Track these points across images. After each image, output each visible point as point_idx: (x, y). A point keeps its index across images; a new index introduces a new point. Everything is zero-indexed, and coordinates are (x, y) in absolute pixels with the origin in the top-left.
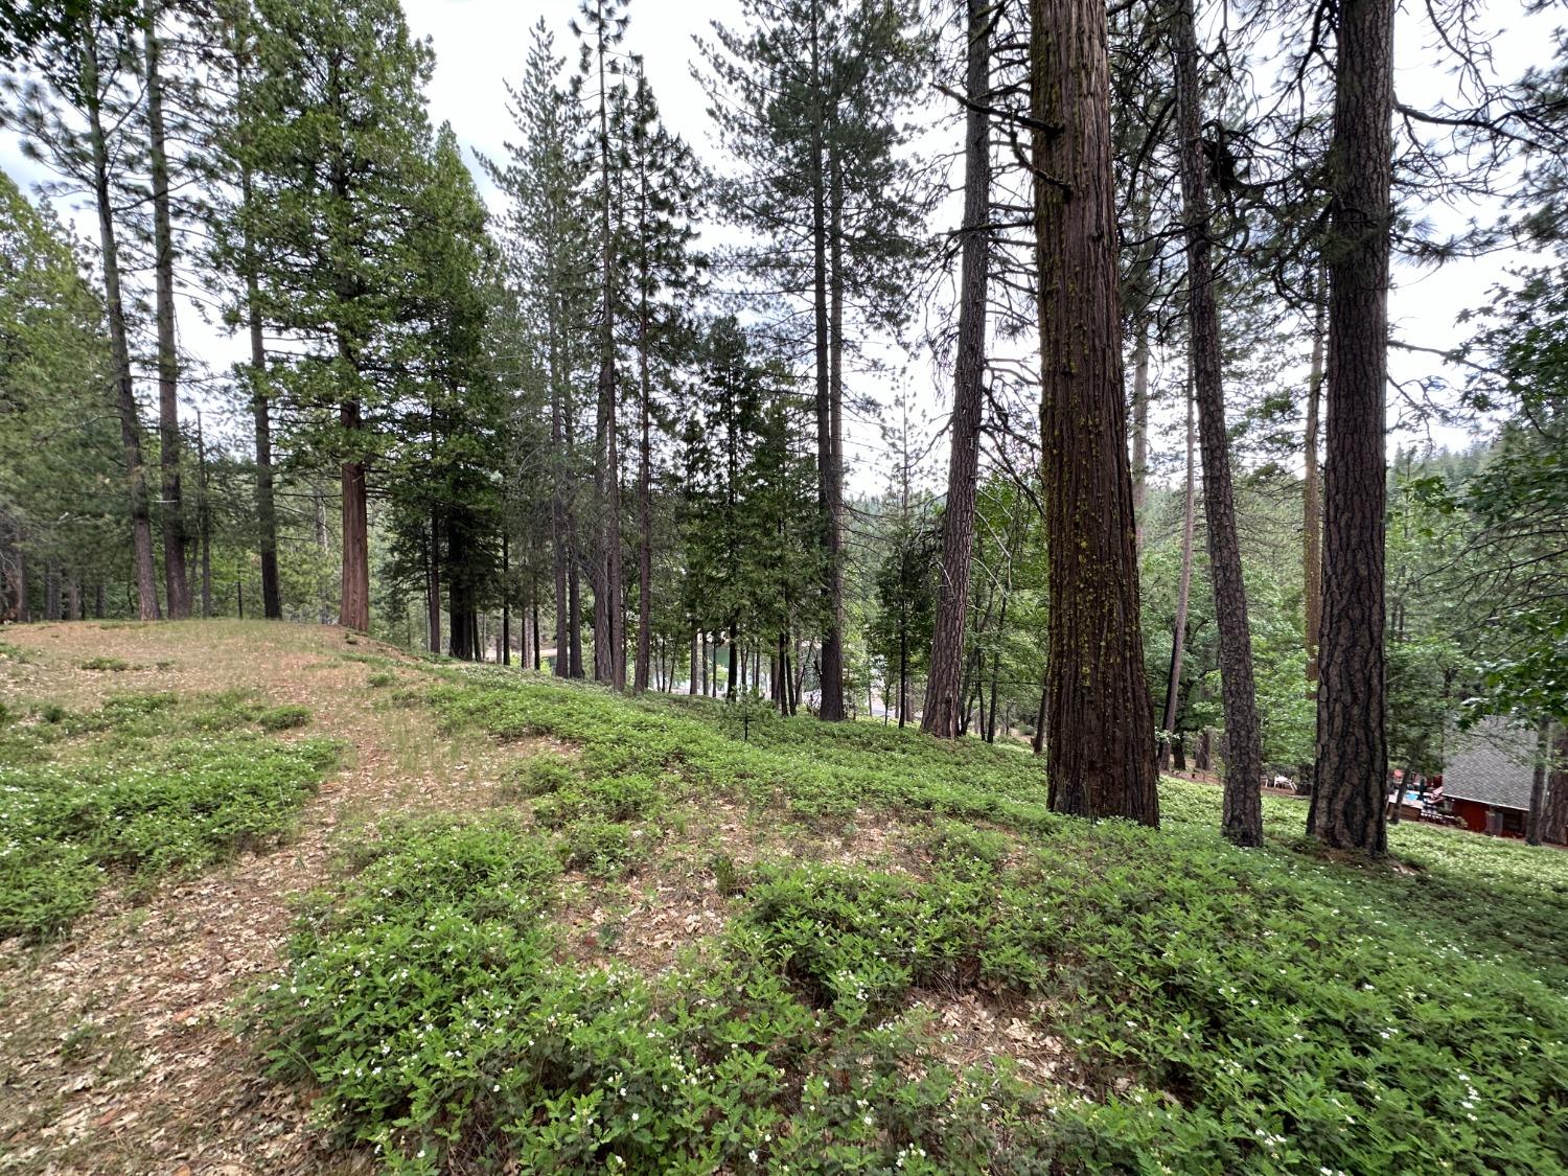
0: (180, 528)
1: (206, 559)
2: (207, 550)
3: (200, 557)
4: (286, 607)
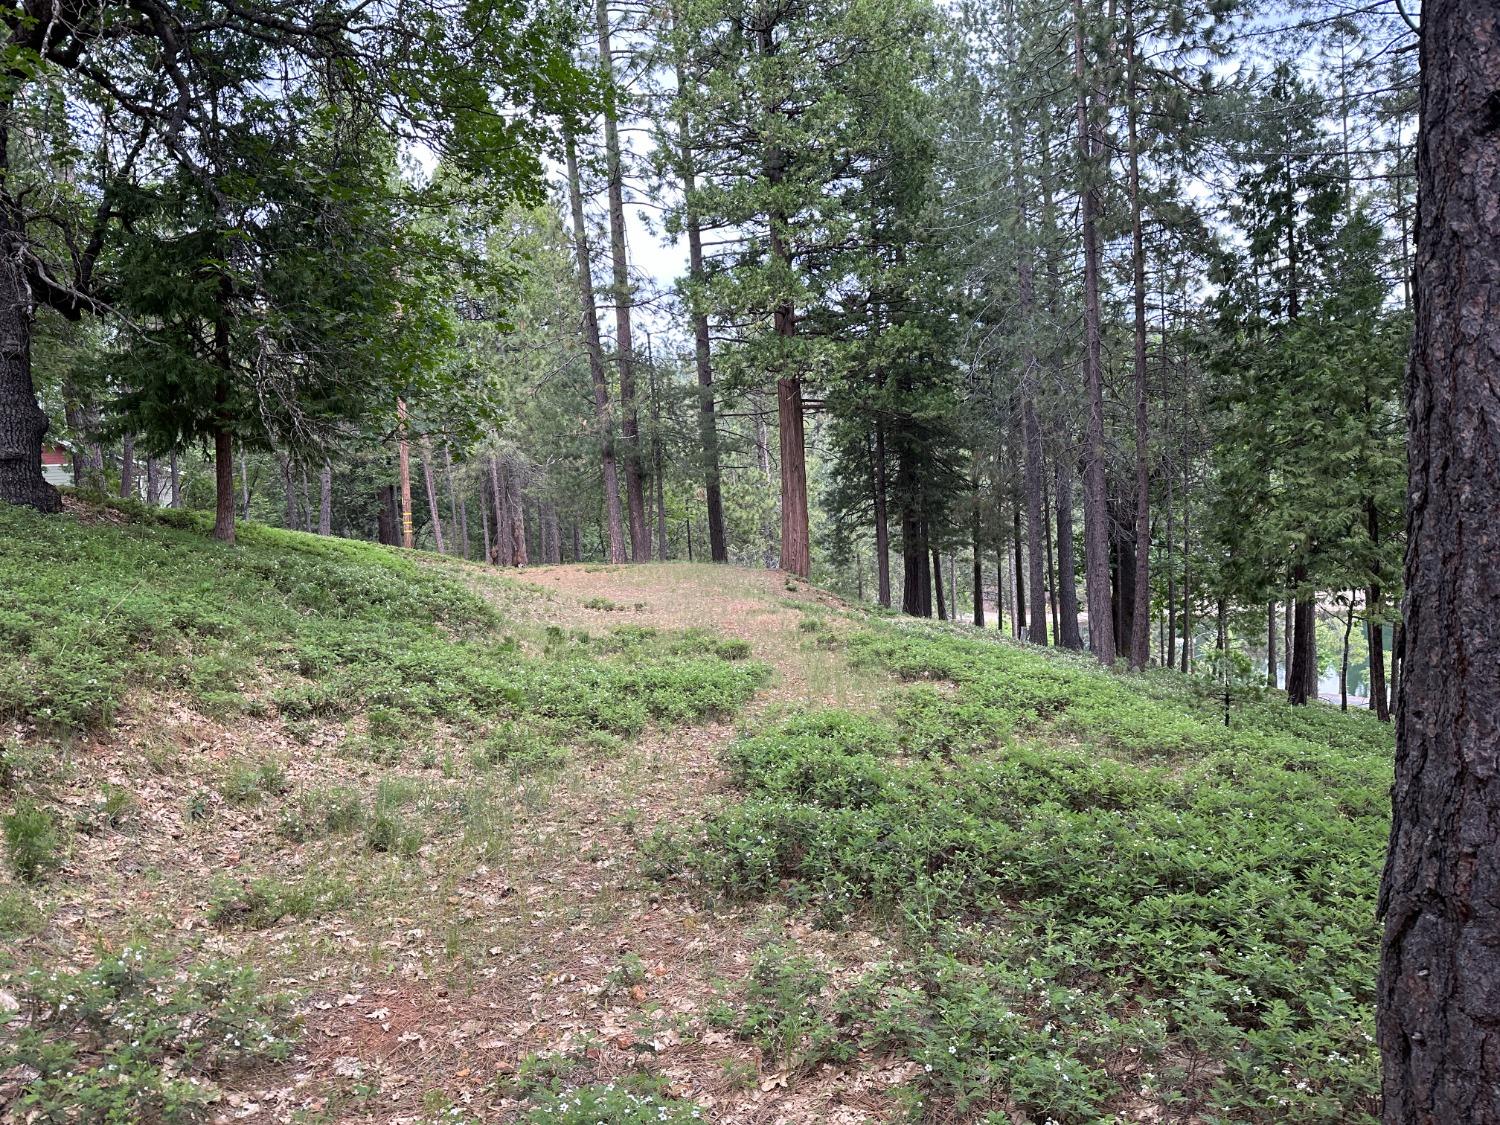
0: (638, 463)
1: (661, 496)
2: (660, 488)
3: (655, 495)
4: (731, 548)
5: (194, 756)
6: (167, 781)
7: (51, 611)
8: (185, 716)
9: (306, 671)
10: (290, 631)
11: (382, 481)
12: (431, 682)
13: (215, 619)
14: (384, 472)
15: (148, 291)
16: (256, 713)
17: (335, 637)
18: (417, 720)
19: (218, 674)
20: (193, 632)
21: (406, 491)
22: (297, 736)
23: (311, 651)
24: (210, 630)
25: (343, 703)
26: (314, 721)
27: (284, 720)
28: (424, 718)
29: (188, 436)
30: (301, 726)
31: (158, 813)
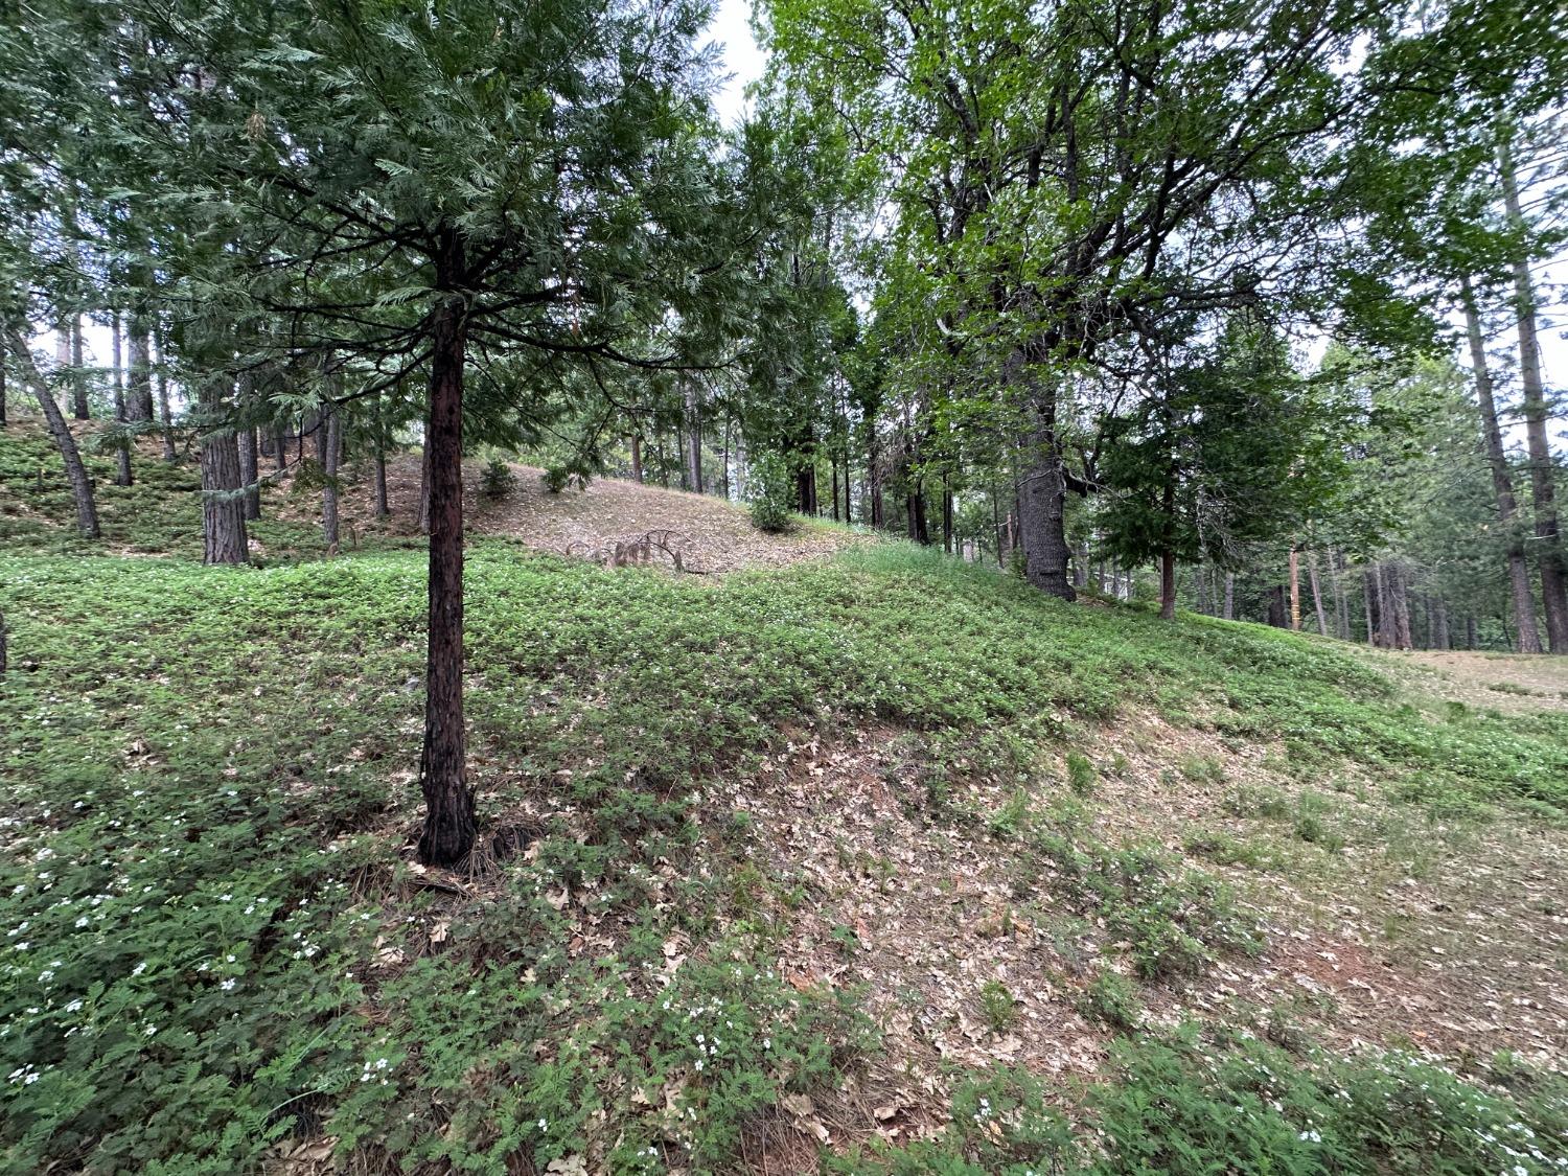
0: (1558, 562)
5: (1161, 746)
6: (1147, 757)
7: (1080, 652)
8: (1156, 721)
9: (1234, 705)
10: (1220, 678)
11: (1274, 583)
12: (1340, 728)
13: (1170, 665)
14: (1275, 576)
15: (1127, 474)
16: (1199, 727)
17: (1253, 685)
18: (1327, 754)
19: (1174, 699)
20: (1157, 672)
21: (1295, 589)
22: (1230, 747)
23: (1236, 692)
24: (1168, 671)
25: (1264, 732)
26: (1241, 740)
27: (1220, 735)
28: (1333, 753)
29: (1144, 557)
30: (1233, 741)
31: (1143, 775)
